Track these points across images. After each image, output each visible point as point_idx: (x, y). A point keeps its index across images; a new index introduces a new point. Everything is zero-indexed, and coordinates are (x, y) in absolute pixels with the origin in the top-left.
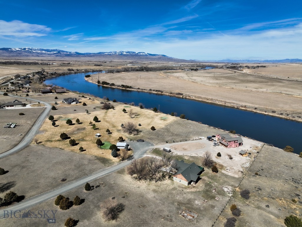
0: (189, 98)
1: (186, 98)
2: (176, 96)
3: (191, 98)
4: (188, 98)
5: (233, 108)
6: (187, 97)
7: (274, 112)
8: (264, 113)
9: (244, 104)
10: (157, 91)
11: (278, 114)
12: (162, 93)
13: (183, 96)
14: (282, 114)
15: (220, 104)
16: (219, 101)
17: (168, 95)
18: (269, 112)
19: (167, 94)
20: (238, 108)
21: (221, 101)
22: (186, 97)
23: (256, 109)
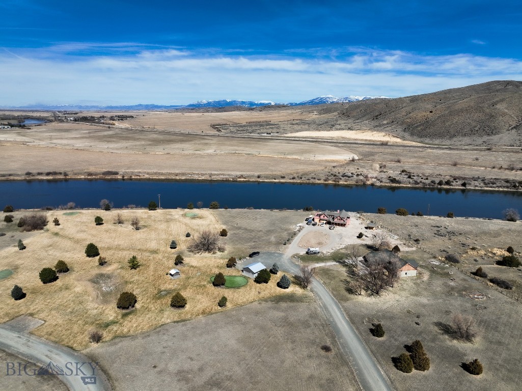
0: (138, 177)
1: (131, 179)
2: (107, 177)
3: (142, 177)
4: (136, 177)
5: (227, 181)
6: (133, 177)
7: (283, 177)
8: (274, 181)
9: (239, 173)
10: (48, 174)
11: (290, 179)
12: (67, 177)
13: (123, 177)
14: (294, 178)
15: (203, 178)
16: (198, 174)
17: (85, 179)
18: (278, 178)
19: (83, 177)
20: (235, 181)
21: (203, 175)
22: (131, 177)
23: (259, 177)
